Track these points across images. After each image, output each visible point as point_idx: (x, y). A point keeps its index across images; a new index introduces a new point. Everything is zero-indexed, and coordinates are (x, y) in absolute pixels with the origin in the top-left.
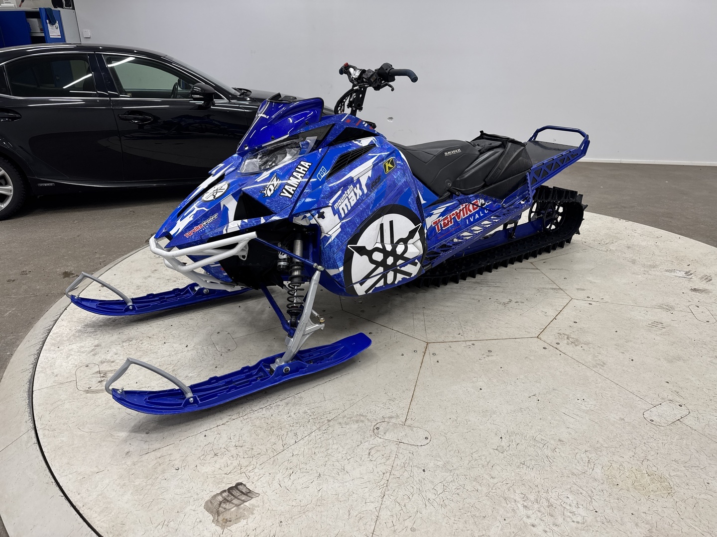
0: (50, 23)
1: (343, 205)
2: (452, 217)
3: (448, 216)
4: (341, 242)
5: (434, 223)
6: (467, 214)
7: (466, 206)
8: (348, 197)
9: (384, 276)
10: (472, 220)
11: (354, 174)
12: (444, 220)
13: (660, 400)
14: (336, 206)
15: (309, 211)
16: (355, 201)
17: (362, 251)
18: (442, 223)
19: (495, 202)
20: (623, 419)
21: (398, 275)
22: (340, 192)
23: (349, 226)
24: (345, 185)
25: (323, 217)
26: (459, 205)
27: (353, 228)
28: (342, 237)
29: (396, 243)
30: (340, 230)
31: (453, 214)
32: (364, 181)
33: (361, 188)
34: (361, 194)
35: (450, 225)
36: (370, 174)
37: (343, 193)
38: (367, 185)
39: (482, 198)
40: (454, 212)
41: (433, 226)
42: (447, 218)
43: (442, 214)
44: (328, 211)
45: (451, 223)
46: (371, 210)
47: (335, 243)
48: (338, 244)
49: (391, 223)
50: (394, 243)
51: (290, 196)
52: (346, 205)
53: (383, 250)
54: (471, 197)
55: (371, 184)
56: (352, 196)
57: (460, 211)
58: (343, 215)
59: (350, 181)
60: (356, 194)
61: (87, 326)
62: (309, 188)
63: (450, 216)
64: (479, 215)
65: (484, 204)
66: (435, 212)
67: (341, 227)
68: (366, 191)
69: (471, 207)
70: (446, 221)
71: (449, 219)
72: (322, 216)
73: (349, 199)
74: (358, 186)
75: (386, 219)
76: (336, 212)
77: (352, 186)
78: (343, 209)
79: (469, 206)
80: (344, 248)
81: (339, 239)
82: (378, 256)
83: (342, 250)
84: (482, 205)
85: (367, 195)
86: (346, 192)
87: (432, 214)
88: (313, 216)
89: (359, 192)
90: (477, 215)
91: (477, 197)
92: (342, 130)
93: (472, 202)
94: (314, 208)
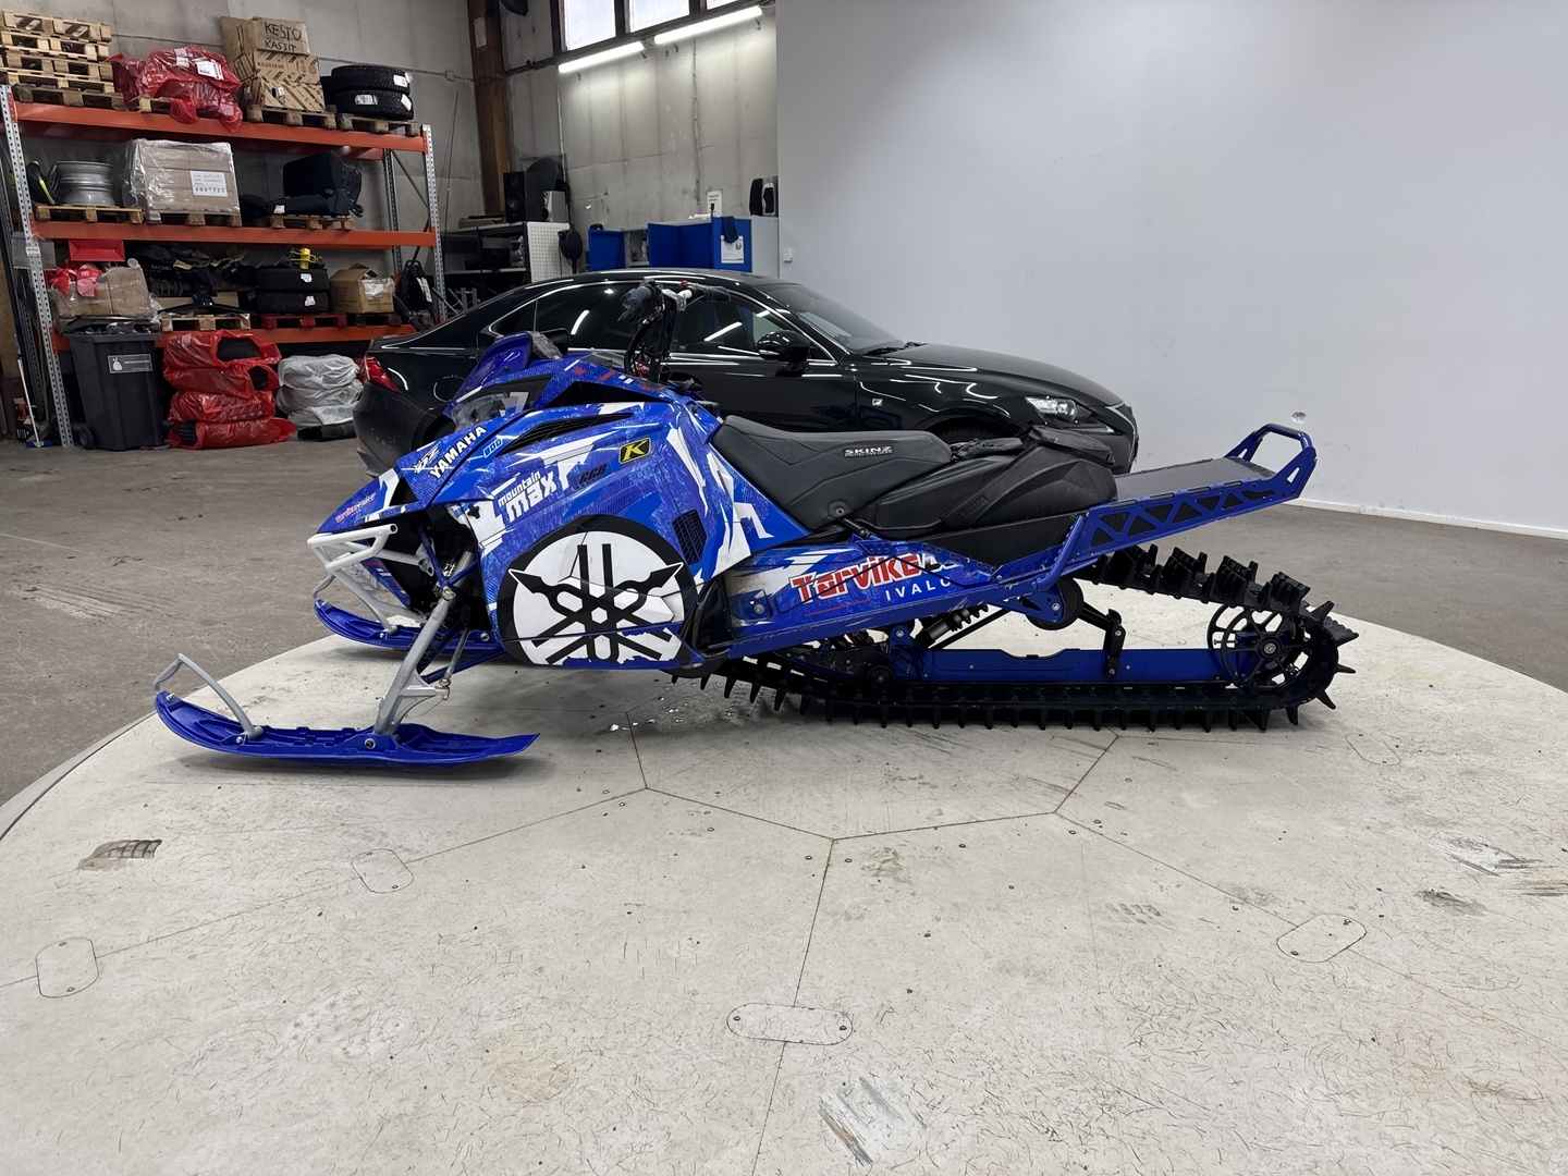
0: (726, 240)
1: (515, 502)
2: (844, 579)
3: (833, 575)
4: (501, 562)
5: (795, 582)
6: (886, 578)
7: (882, 562)
8: (526, 490)
9: (587, 640)
10: (902, 595)
11: (547, 455)
12: (820, 580)
14: (501, 502)
15: (459, 503)
16: (540, 498)
17: (535, 585)
18: (816, 585)
19: (971, 568)
21: (621, 647)
22: (513, 480)
23: (517, 538)
24: (526, 471)
25: (477, 516)
26: (866, 555)
27: (525, 543)
28: (504, 553)
29: (617, 587)
30: (500, 541)
31: (846, 573)
32: (565, 469)
33: (556, 479)
34: (554, 488)
35: (838, 593)
36: (582, 459)
37: (519, 482)
38: (569, 477)
39: (930, 552)
40: (849, 569)
41: (793, 586)
42: (829, 577)
43: (817, 567)
44: (486, 508)
45: (842, 590)
46: (563, 519)
47: (490, 562)
48: (494, 565)
49: (607, 549)
50: (615, 585)
51: (439, 476)
52: (520, 502)
53: (583, 593)
54: (896, 546)
55: (580, 477)
56: (535, 491)
57: (866, 570)
58: (512, 519)
59: (538, 465)
60: (543, 488)
61: (339, 650)
62: (465, 467)
63: (838, 576)
64: (923, 587)
65: (937, 566)
66: (797, 559)
67: (503, 536)
68: (565, 485)
69: (898, 566)
70: (827, 584)
71: (835, 580)
72: (475, 513)
73: (528, 495)
74: (551, 475)
75: (595, 540)
76: (499, 511)
77: (538, 473)
78: (513, 507)
79: (892, 564)
80: (503, 572)
81: (498, 557)
82: (573, 603)
83: (498, 576)
84: (929, 567)
85: (568, 493)
86: (523, 482)
87: (787, 564)
88: (463, 511)
89: (550, 485)
90: (915, 585)
91: (916, 549)
92: (567, 385)
93: (900, 557)
94: (463, 498)
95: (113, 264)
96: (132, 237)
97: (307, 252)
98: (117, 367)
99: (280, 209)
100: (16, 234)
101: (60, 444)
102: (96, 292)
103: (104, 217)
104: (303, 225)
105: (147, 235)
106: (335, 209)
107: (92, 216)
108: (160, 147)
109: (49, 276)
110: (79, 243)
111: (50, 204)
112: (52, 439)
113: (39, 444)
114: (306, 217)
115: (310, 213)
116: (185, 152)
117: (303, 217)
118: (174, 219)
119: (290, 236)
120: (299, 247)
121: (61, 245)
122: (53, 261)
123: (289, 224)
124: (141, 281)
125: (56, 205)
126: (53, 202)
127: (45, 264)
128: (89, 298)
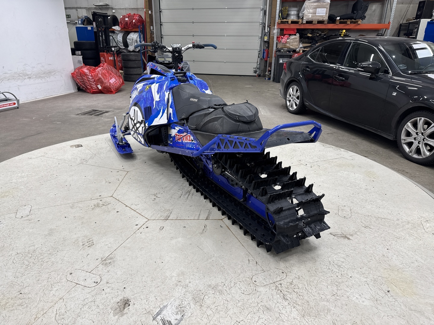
2: (181, 137)
3: (180, 135)
6: (186, 140)
9: (135, 133)
11: (138, 86)
13: (32, 213)
16: (135, 96)
17: (130, 117)
18: (178, 137)
19: (198, 144)
20: (35, 200)
21: (138, 137)
26: (184, 132)
29: (138, 122)
34: (137, 94)
35: (180, 141)
36: (141, 88)
41: (175, 135)
49: (137, 112)
55: (140, 93)
57: (184, 136)
64: (191, 146)
66: (176, 128)
69: (188, 138)
74: (137, 91)
75: (136, 109)
84: (192, 140)
93: (189, 135)
95: (293, 35)
96: (298, 27)
97: (344, 31)
98: (281, 61)
99: (338, 18)
100: (273, 27)
101: (270, 79)
102: (286, 42)
103: (293, 22)
104: (345, 23)
105: (302, 27)
106: (356, 17)
107: (290, 22)
108: (311, 2)
109: (277, 38)
110: (287, 29)
111: (281, 20)
112: (269, 79)
113: (267, 79)
114: (346, 20)
115: (347, 19)
116: (317, 3)
117: (345, 20)
118: (309, 22)
119: (341, 26)
120: (343, 29)
121: (282, 30)
122: (279, 34)
123: (341, 23)
124: (298, 39)
125: (283, 19)
126: (282, 19)
127: (277, 35)
128: (284, 43)
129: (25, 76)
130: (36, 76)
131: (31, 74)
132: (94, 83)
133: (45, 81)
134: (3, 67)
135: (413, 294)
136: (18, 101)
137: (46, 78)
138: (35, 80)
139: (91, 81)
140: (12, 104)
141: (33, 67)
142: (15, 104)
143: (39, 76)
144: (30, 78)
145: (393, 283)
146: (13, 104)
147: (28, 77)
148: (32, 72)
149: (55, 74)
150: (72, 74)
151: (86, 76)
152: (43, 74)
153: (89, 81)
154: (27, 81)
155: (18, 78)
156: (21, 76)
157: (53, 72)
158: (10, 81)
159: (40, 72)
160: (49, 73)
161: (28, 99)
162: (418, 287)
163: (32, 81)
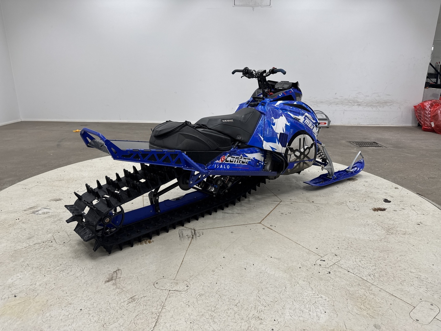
129: (355, 103)
130: (367, 105)
131: (362, 102)
132: (429, 119)
133: (376, 110)
134: (336, 93)
135: (4, 313)
136: (329, 122)
137: (378, 107)
138: (364, 108)
139: (427, 117)
140: (322, 123)
141: (366, 96)
142: (325, 123)
143: (370, 104)
144: (360, 105)
145: (24, 302)
146: (324, 123)
147: (357, 104)
148: (363, 100)
149: (392, 104)
150: (415, 107)
151: (424, 110)
152: (377, 103)
153: (424, 116)
154: (356, 108)
155: (347, 103)
156: (350, 103)
157: (389, 103)
158: (338, 105)
159: (373, 101)
160: (385, 103)
161: (350, 123)
162: (10, 320)
163: (361, 108)
